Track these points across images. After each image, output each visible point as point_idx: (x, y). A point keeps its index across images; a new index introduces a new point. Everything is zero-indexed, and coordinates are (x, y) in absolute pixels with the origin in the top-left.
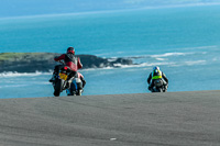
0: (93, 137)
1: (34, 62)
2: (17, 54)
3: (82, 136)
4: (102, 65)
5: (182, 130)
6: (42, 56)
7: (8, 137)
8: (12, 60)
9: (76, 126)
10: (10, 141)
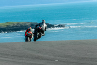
0: (48, 60)
1: (22, 26)
2: (14, 23)
3: (43, 59)
5: (87, 57)
6: (25, 24)
7: (10, 60)
8: (12, 25)
9: (40, 55)
10: (11, 61)
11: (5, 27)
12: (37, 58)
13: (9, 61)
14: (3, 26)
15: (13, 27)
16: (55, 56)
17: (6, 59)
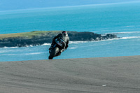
2: (43, 32)
4: (97, 38)
8: (40, 35)
12: (76, 82)
13: (35, 87)
14: (27, 37)
15: (42, 37)
16: (102, 79)
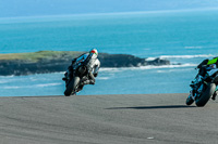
0: (130, 136)
3: (119, 134)
7: (45, 134)
9: (114, 125)
10: (47, 138)
11: (35, 61)
12: (107, 132)
13: (42, 137)
16: (147, 128)
17: (36, 133)
